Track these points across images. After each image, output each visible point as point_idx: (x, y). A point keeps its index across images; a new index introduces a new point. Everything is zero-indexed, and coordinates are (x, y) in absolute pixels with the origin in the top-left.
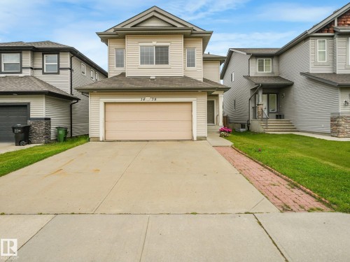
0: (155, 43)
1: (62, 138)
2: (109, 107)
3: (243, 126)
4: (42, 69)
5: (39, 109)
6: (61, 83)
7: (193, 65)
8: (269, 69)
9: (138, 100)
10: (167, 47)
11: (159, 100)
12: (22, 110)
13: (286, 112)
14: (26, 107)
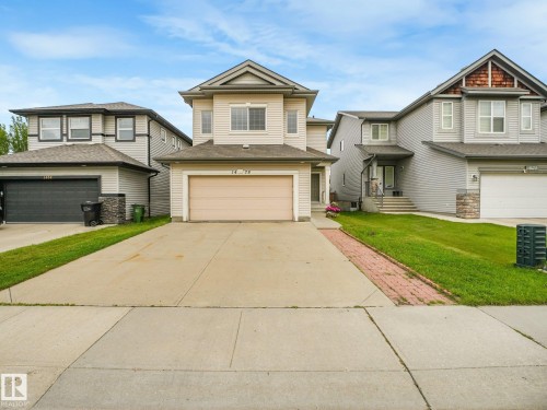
0: (249, 104)
1: (139, 219)
2: (193, 181)
3: (354, 205)
4: (115, 136)
5: (112, 183)
6: (137, 152)
7: (295, 131)
8: (385, 136)
9: (229, 173)
10: (264, 109)
11: (253, 173)
12: (93, 184)
13: (406, 188)
14: (96, 180)
